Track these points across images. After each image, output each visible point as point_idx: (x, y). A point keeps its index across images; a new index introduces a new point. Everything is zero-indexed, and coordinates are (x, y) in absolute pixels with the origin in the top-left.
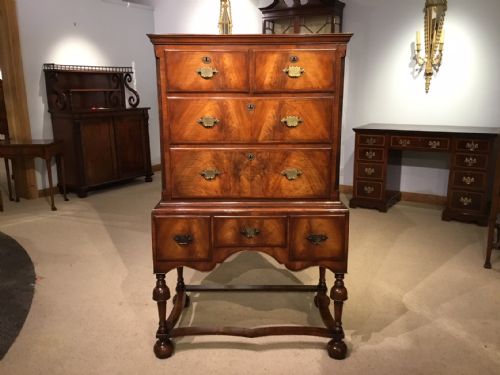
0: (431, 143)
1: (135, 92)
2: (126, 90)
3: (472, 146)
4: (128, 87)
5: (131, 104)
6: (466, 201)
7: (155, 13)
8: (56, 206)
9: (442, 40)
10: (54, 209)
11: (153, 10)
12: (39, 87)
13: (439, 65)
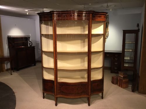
0: (107, 55)
1: (31, 42)
2: (28, 41)
3: (116, 56)
4: (29, 40)
5: (30, 45)
6: (116, 68)
7: (36, 21)
8: (12, 73)
9: (108, 30)
10: (11, 74)
11: (35, 20)
12: (6, 42)
13: (108, 36)
